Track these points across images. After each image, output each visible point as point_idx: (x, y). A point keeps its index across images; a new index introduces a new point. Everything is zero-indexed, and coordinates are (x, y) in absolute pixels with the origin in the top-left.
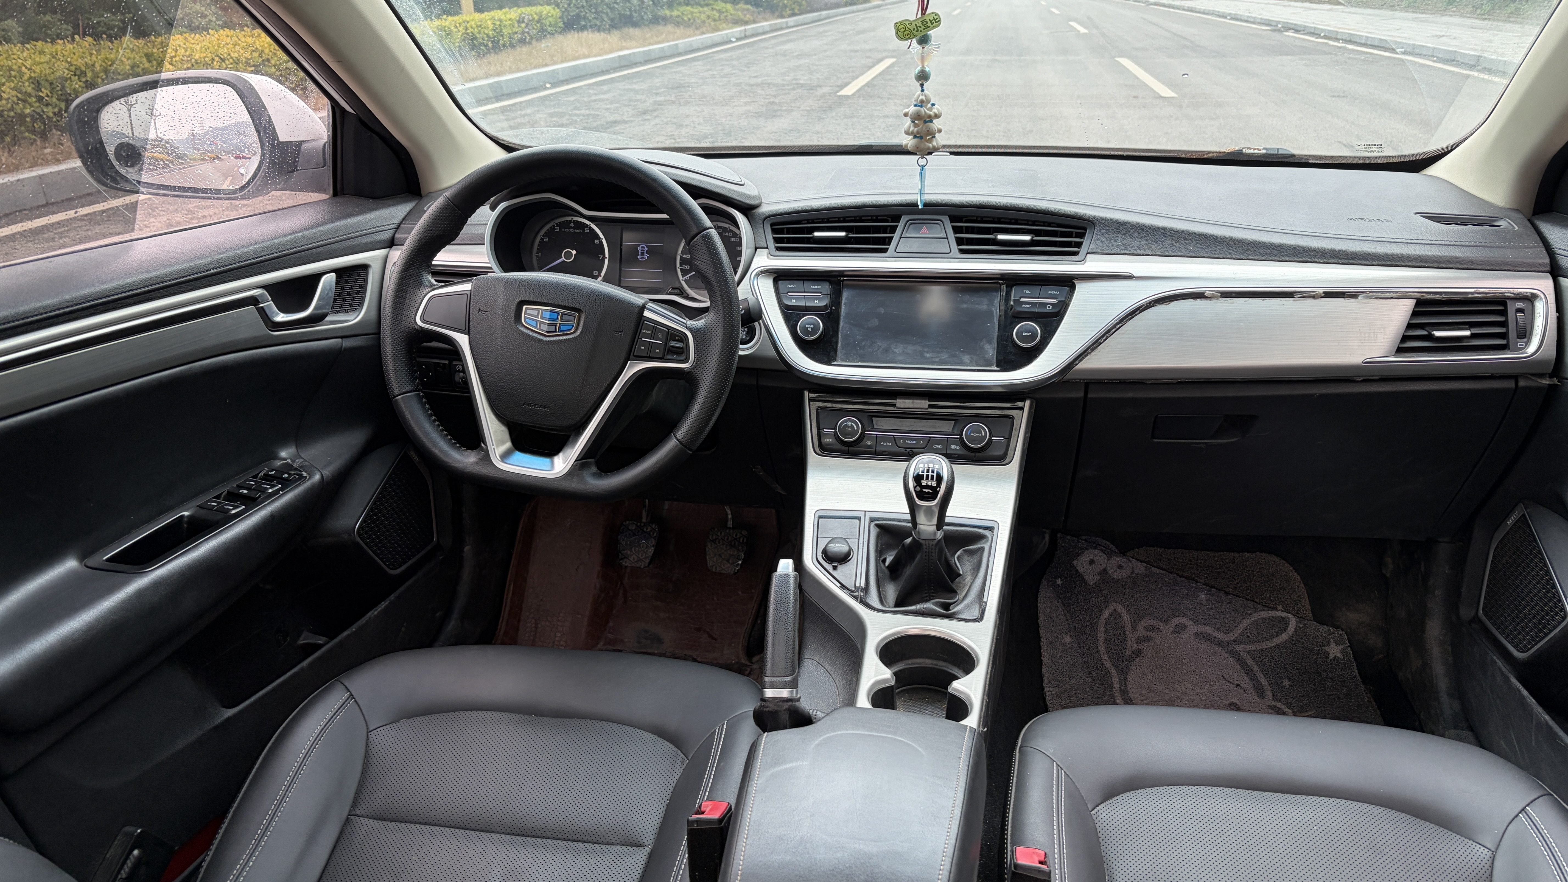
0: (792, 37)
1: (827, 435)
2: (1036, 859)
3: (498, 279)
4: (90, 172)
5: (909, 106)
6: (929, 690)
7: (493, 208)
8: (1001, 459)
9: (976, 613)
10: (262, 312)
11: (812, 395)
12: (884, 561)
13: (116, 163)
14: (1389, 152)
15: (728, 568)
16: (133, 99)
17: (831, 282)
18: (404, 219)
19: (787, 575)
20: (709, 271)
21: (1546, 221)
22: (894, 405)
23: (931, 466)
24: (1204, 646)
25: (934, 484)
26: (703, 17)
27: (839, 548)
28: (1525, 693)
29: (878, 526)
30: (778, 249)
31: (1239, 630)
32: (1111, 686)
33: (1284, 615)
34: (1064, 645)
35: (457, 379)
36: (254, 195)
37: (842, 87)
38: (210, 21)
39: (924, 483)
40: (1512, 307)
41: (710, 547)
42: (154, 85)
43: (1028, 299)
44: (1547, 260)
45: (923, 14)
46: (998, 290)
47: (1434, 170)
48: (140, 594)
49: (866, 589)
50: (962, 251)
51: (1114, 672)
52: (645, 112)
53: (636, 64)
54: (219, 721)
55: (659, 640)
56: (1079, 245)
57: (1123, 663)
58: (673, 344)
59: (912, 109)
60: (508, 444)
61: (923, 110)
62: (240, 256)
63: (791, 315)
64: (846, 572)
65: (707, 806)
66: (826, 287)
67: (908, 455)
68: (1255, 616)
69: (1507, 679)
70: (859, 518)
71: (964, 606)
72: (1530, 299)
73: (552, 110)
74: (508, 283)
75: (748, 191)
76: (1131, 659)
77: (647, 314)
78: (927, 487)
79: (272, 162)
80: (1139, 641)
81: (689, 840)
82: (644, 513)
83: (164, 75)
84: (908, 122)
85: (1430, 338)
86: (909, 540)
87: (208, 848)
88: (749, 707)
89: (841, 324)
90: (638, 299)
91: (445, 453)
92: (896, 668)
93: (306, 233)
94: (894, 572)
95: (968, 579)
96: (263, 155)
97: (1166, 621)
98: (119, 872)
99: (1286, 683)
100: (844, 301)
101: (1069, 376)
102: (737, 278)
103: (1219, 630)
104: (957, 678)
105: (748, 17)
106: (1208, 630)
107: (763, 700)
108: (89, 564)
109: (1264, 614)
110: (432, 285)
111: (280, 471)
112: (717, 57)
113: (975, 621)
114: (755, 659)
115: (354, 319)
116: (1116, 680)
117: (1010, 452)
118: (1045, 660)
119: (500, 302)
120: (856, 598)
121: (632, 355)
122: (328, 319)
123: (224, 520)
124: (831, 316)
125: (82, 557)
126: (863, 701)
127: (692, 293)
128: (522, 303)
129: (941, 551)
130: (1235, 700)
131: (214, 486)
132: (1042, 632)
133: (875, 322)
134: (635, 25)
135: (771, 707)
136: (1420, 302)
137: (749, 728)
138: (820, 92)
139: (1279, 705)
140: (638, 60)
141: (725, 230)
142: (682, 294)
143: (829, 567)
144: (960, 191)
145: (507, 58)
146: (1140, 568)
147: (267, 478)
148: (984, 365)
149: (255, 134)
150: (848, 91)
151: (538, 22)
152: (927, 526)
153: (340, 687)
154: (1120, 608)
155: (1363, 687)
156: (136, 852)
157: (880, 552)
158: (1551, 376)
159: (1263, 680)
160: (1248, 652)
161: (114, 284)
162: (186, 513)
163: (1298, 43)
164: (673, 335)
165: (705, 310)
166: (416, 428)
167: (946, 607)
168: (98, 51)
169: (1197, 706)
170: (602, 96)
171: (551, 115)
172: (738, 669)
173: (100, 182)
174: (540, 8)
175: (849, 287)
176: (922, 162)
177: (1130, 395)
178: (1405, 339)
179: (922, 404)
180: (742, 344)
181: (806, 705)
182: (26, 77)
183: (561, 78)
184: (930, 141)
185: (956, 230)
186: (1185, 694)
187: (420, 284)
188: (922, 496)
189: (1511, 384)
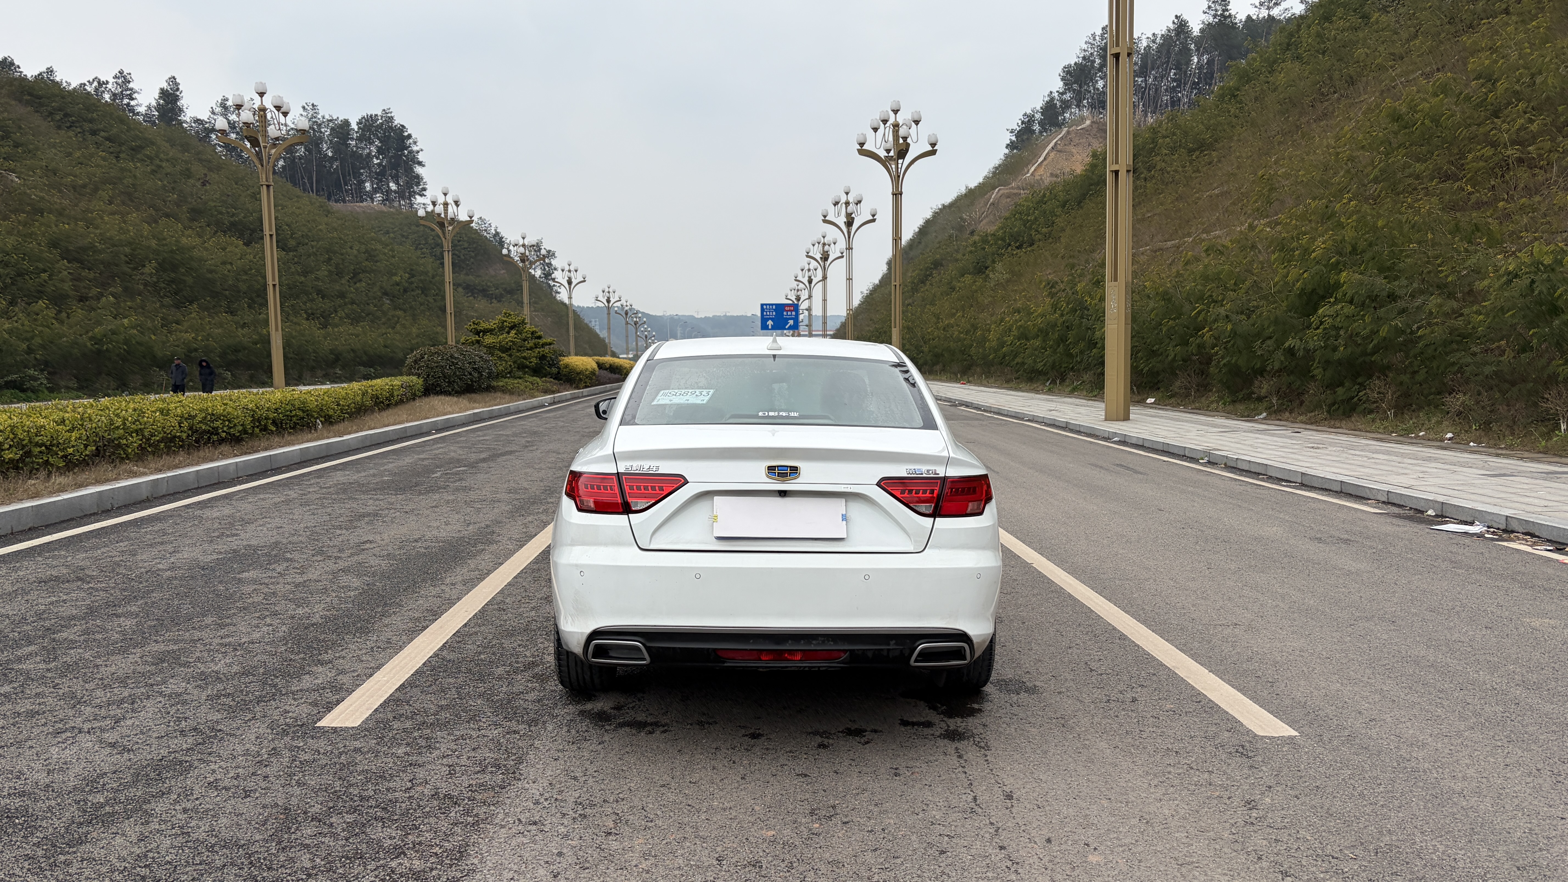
26: (522, 387)
38: (42, 383)
112: (538, 416)
134: (476, 392)
151: (407, 387)
174: (406, 378)
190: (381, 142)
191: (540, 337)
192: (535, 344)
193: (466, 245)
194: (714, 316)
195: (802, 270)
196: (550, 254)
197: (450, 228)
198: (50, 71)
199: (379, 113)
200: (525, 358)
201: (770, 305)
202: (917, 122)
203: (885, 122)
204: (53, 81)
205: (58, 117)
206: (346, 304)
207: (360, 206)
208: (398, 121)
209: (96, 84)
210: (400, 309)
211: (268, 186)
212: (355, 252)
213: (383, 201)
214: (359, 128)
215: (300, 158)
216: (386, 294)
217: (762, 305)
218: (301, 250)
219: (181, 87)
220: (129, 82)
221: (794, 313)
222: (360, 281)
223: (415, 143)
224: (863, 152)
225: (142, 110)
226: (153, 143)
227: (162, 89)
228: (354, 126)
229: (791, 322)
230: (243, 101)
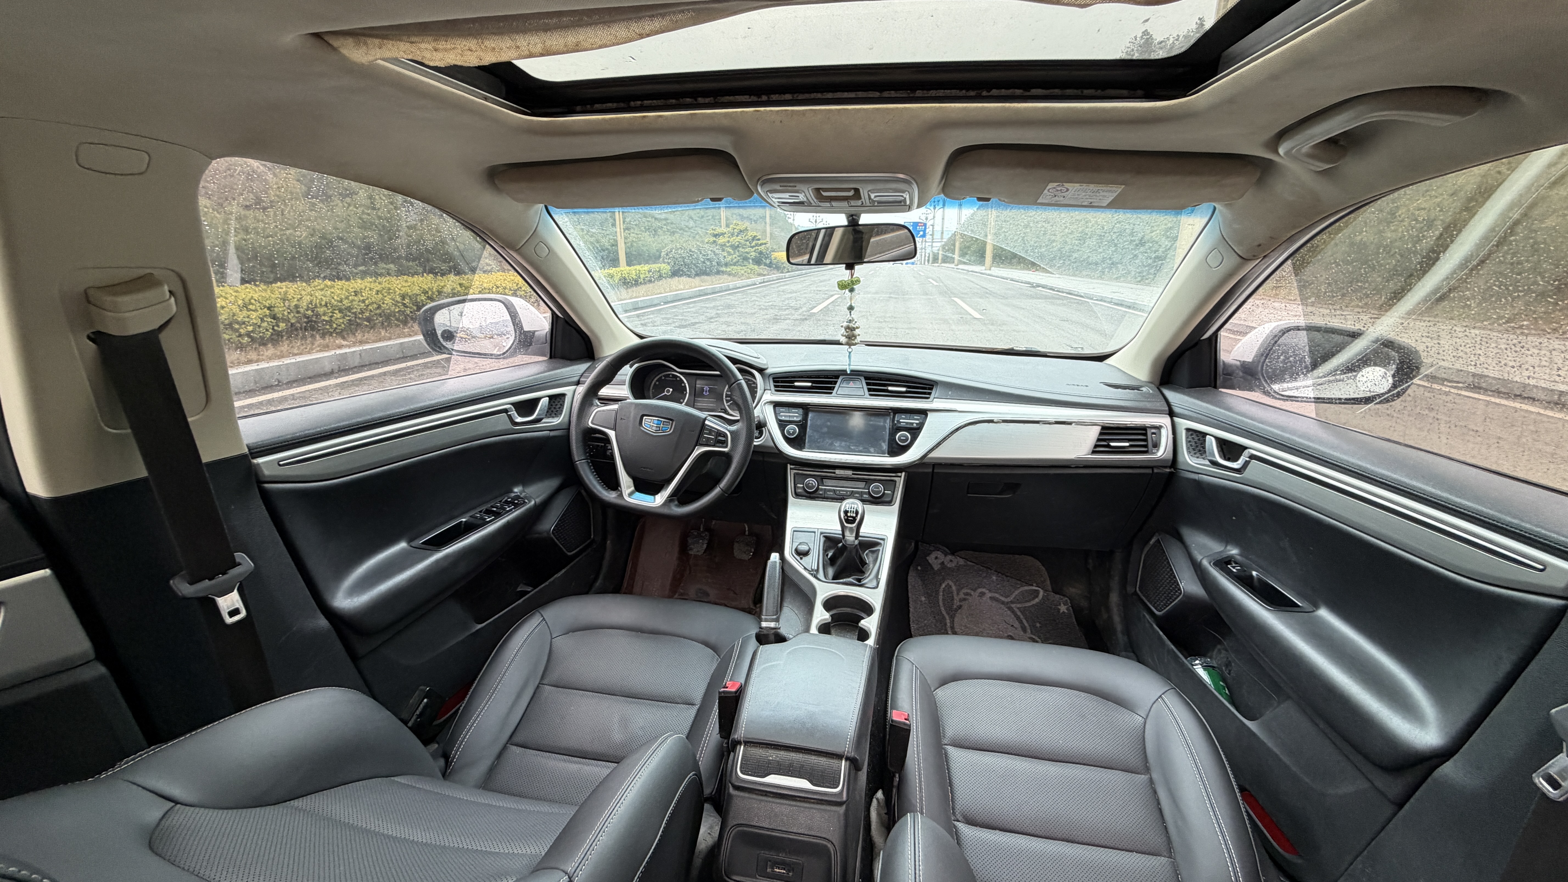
0: (788, 282)
1: (799, 487)
2: (903, 717)
3: (632, 403)
4: (429, 345)
5: (843, 322)
6: (849, 625)
7: (631, 367)
8: (889, 503)
9: (874, 584)
10: (510, 417)
11: (792, 466)
12: (827, 555)
13: (441, 340)
14: (1088, 351)
15: (746, 557)
16: (452, 307)
17: (803, 409)
18: (585, 371)
19: (776, 562)
20: (740, 402)
21: (1166, 388)
22: (834, 473)
23: (853, 506)
24: (994, 604)
25: (854, 515)
26: (743, 272)
27: (803, 548)
28: (1161, 633)
29: (824, 536)
30: (776, 391)
31: (1013, 596)
32: (946, 624)
33: (1037, 588)
34: (921, 601)
35: (608, 453)
36: (510, 357)
37: (812, 309)
39: (849, 514)
40: (1149, 432)
41: (736, 546)
42: (464, 301)
43: (904, 420)
44: (1167, 408)
45: (852, 277)
46: (889, 415)
47: (1109, 361)
48: (437, 562)
49: (817, 570)
50: (871, 395)
51: (947, 617)
52: (711, 318)
53: (707, 294)
54: (474, 630)
55: (707, 595)
56: (930, 394)
57: (953, 612)
58: (720, 438)
59: (845, 324)
60: (633, 488)
61: (851, 325)
62: (500, 388)
63: (782, 424)
64: (806, 561)
65: (729, 684)
66: (801, 411)
67: (841, 499)
68: (1022, 589)
69: (1152, 625)
70: (815, 532)
71: (869, 580)
72: (1159, 428)
73: (663, 316)
74: (637, 405)
75: (761, 362)
76: (956, 610)
77: (707, 422)
78: (851, 517)
79: (520, 341)
80: (961, 600)
81: (719, 703)
82: (702, 527)
83: (470, 297)
84: (843, 330)
85: (1108, 446)
86: (840, 545)
87: (463, 699)
88: (754, 632)
89: (808, 430)
90: (702, 415)
91: (600, 492)
92: (833, 612)
93: (535, 377)
94: (832, 561)
95: (871, 566)
96: (516, 337)
97: (975, 590)
98: (415, 711)
99: (1038, 625)
100: (809, 418)
101: (925, 460)
102: (754, 405)
103: (1002, 595)
104: (863, 618)
105: (765, 273)
106: (997, 595)
107: (761, 628)
108: (413, 545)
109: (1026, 588)
110: (598, 405)
111: (514, 498)
112: (749, 291)
113: (874, 588)
114: (758, 606)
115: (556, 421)
116: (948, 621)
117: (894, 499)
118: (911, 610)
119: (632, 414)
120: (812, 574)
121: (698, 443)
122: (543, 421)
123: (484, 524)
124: (803, 426)
125: (409, 541)
126: (814, 630)
127: (731, 412)
128: (643, 416)
129: (857, 551)
130: (1010, 634)
131: (479, 505)
132: (910, 595)
133: (825, 430)
134: (708, 274)
135: (765, 632)
136: (1104, 428)
137: (753, 642)
138: (800, 311)
139: (1034, 637)
140: (709, 292)
141: (749, 380)
142: (726, 412)
143: (798, 558)
144: (869, 364)
145: (642, 289)
146: (962, 562)
147: (507, 502)
148: (881, 453)
149: (513, 327)
150: (815, 310)
151: (659, 271)
152: (850, 537)
153: (538, 614)
154: (951, 583)
155: (1077, 628)
156: (425, 700)
157: (826, 551)
158: (1170, 467)
159: (1026, 624)
160: (1018, 608)
161: (436, 401)
162: (464, 520)
163: (1044, 293)
164: (719, 433)
165: (737, 421)
166: (585, 479)
167: (859, 580)
168: (435, 281)
169: (991, 637)
170: (689, 310)
171: (663, 319)
172: (749, 612)
173: (432, 348)
174: (660, 265)
175: (813, 411)
176: (850, 350)
177: (956, 471)
178: (1096, 446)
179: (849, 473)
180: (756, 438)
181: (783, 631)
182: (397, 293)
183: (669, 300)
184: (854, 340)
185: (868, 384)
186: (984, 629)
187: (592, 405)
188: (848, 521)
189: (1149, 471)
191: (759, 240)
192: (756, 244)
200: (747, 253)
229: (921, 233)
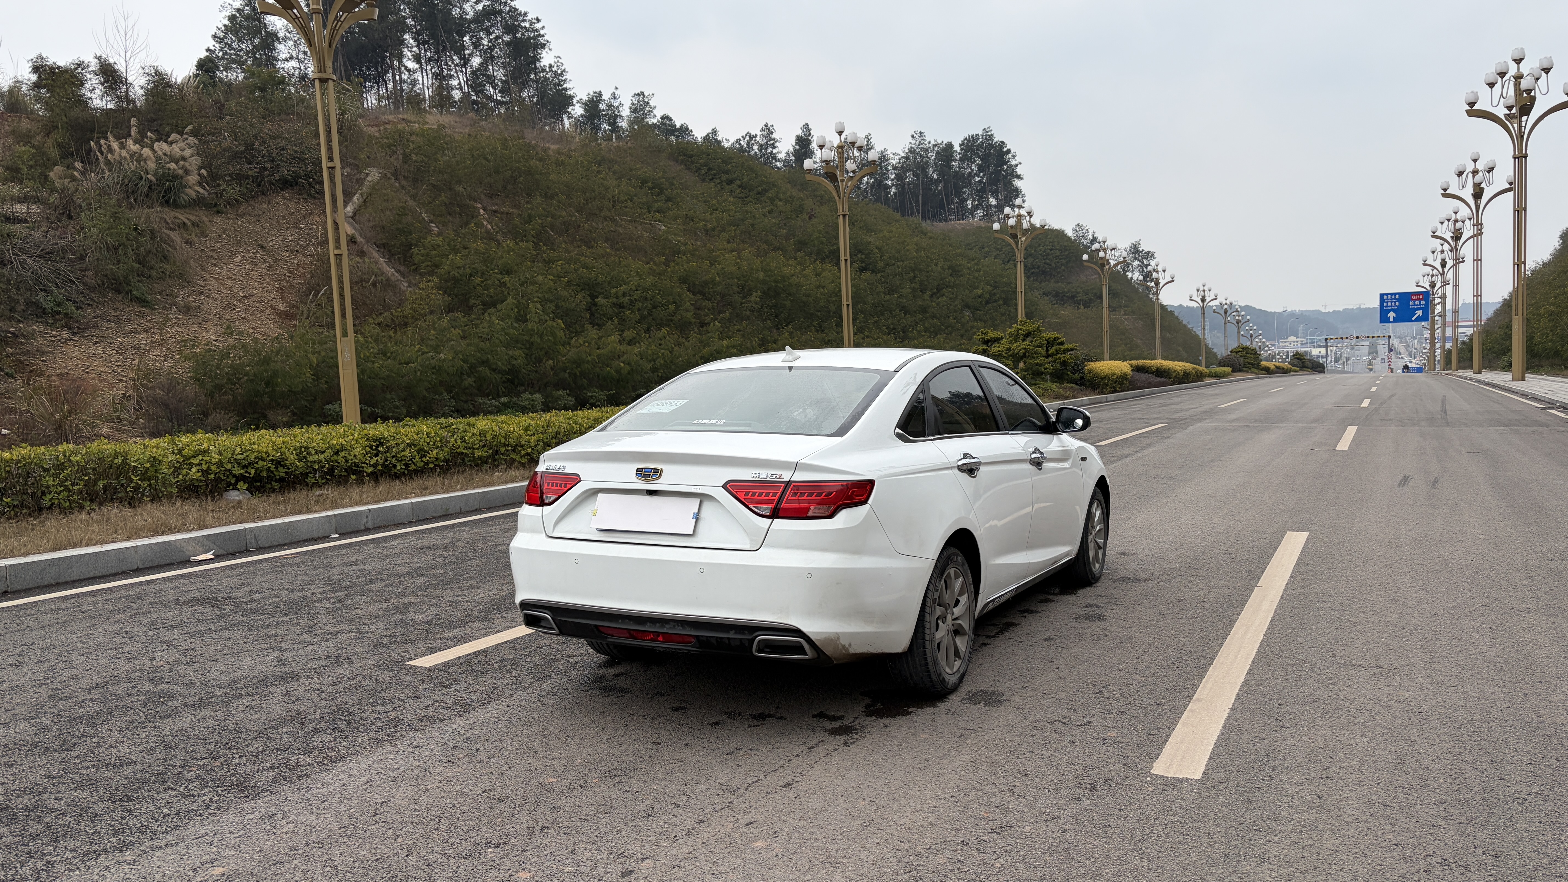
190: (982, 160)
191: (1062, 343)
192: (1056, 351)
193: (1058, 253)
194: (1345, 310)
195: (1433, 252)
196: (1149, 255)
197: (1023, 239)
198: (714, 131)
199: (980, 133)
200: (1038, 365)
201: (1391, 294)
202: (1547, 70)
203: (1502, 75)
204: (716, 140)
205: (703, 172)
206: (926, 318)
207: (960, 224)
208: (997, 139)
209: (748, 138)
210: (981, 320)
211: (844, 216)
212: (939, 269)
213: (984, 216)
214: (962, 149)
215: (909, 184)
216: (967, 306)
217: (1382, 295)
218: (889, 270)
219: (812, 132)
220: (772, 133)
221: (1423, 302)
222: (943, 295)
223: (1014, 157)
224: (1473, 112)
225: (782, 156)
226: (775, 186)
227: (798, 136)
228: (957, 148)
229: (1420, 313)
230: (825, 141)
